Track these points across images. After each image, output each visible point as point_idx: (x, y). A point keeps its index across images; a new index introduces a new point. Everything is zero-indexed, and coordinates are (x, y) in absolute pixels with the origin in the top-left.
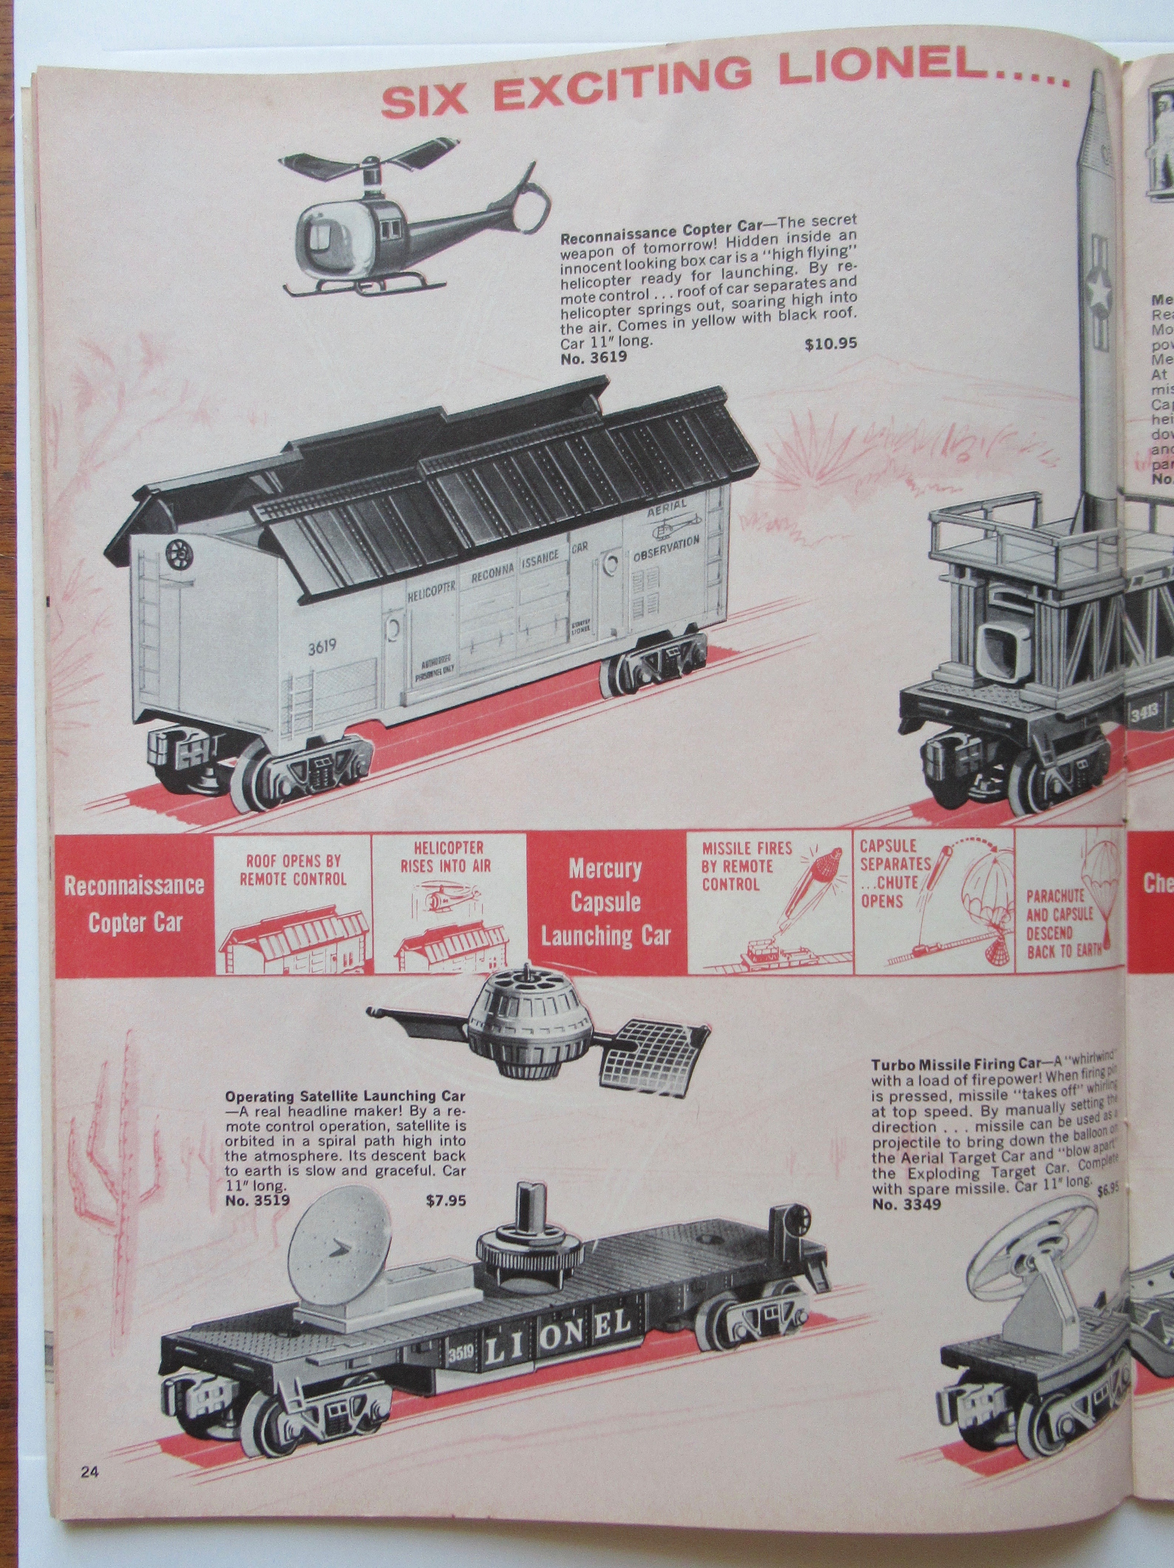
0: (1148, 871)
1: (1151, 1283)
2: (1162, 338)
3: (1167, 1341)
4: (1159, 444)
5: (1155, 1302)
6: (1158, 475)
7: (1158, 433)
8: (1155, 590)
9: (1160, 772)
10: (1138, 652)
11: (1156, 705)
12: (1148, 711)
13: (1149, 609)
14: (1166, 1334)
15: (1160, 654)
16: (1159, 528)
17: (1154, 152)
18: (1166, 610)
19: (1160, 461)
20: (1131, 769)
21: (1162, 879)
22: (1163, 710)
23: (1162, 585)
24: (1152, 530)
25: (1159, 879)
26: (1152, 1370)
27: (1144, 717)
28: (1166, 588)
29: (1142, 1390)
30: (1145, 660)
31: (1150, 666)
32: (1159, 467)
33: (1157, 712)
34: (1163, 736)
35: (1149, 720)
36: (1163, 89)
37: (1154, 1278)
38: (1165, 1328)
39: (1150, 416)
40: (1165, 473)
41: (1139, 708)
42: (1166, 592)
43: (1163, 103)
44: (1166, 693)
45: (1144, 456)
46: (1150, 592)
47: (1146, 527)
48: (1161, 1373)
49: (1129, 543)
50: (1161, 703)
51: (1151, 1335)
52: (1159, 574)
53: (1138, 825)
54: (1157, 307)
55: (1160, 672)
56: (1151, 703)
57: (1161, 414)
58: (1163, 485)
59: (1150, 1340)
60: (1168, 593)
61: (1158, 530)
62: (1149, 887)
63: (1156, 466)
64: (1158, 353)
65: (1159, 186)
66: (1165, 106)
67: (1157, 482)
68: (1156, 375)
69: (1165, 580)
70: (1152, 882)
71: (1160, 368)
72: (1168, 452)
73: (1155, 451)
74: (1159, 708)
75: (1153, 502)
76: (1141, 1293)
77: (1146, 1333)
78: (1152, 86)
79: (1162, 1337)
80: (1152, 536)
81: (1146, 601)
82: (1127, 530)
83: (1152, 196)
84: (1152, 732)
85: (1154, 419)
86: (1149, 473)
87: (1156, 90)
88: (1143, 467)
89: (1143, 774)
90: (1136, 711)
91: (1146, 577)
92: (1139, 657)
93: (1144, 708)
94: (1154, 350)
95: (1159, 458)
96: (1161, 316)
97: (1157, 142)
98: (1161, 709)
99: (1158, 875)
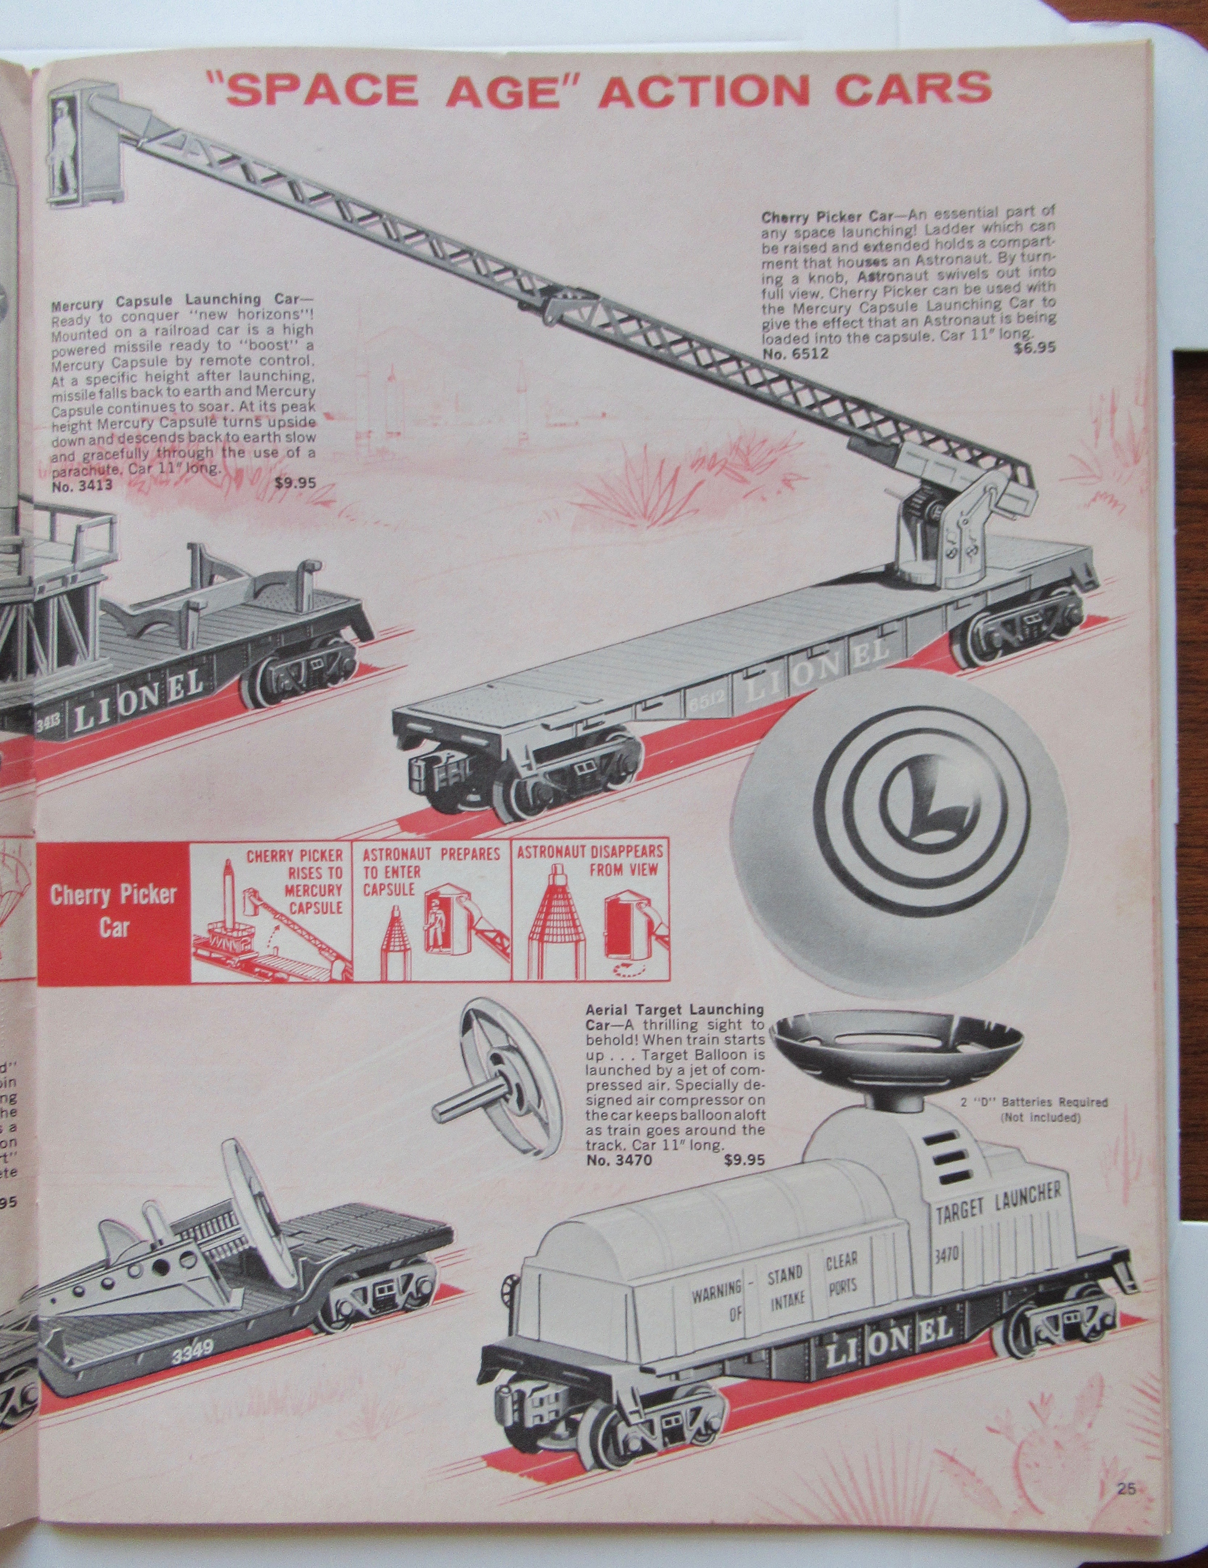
0: (54, 882)
1: (53, 1301)
2: (61, 345)
3: (67, 1360)
4: (58, 451)
5: (57, 1320)
6: (57, 483)
7: (57, 440)
8: (56, 600)
9: (62, 783)
10: (42, 662)
11: (58, 715)
12: (50, 721)
13: (51, 619)
14: (67, 1353)
15: (60, 664)
16: (58, 538)
17: (53, 159)
18: (65, 619)
19: (59, 469)
20: (38, 780)
21: (70, 891)
22: (64, 720)
23: (61, 594)
24: (52, 539)
25: (67, 891)
26: (53, 1390)
27: (47, 728)
28: (65, 597)
29: (48, 1409)
30: (48, 669)
31: (53, 676)
32: (59, 475)
33: (59, 722)
34: (65, 747)
35: (51, 729)
36: (61, 95)
37: (56, 1296)
38: (66, 1347)
39: (50, 424)
40: (63, 481)
41: (42, 718)
42: (65, 600)
43: (60, 109)
44: (67, 703)
45: (45, 462)
46: (51, 601)
47: (47, 535)
48: (61, 1393)
49: (36, 552)
50: (63, 713)
51: (52, 1354)
52: (59, 582)
53: (44, 837)
54: (57, 314)
55: (60, 682)
56: (54, 713)
57: (60, 421)
58: (62, 493)
59: (51, 1359)
60: (67, 602)
61: (58, 539)
62: (57, 899)
63: (56, 474)
64: (57, 360)
65: (57, 192)
66: (62, 113)
67: (56, 490)
68: (55, 383)
69: (63, 589)
70: (59, 894)
71: (59, 375)
72: (65, 460)
73: (54, 459)
74: (60, 718)
75: (54, 511)
76: (46, 1311)
77: (48, 1351)
78: (51, 92)
79: (62, 1357)
80: (51, 544)
81: (48, 610)
82: (35, 538)
83: (51, 203)
84: (55, 742)
85: (54, 426)
86: (49, 481)
87: (54, 96)
88: (45, 475)
89: (48, 785)
90: (40, 722)
91: (48, 586)
92: (42, 666)
93: (47, 718)
94: (54, 357)
95: (58, 466)
96: (59, 323)
97: (55, 149)
98: (62, 718)
99: (66, 887)
